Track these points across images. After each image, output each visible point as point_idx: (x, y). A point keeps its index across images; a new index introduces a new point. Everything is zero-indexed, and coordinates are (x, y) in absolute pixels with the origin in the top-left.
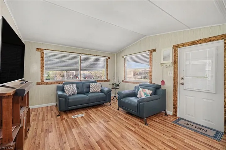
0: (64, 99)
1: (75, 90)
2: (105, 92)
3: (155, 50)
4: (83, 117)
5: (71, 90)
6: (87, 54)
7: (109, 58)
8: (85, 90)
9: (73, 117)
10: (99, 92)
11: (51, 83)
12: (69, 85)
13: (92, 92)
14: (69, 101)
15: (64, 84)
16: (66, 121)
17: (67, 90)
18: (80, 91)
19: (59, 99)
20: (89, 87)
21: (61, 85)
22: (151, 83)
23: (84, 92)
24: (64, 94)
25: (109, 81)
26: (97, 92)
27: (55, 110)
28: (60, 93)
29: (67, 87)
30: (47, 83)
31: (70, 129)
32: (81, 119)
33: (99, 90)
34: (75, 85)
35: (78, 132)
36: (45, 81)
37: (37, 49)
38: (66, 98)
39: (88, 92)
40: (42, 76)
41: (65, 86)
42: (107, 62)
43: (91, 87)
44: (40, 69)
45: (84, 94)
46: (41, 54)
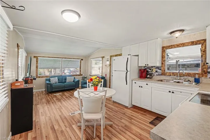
0: (50, 85)
1: (57, 80)
2: (75, 82)
3: (104, 57)
4: (60, 95)
5: (54, 81)
6: (67, 57)
7: (82, 60)
8: (63, 81)
9: (55, 95)
10: (72, 82)
11: (42, 77)
12: (53, 78)
13: (68, 82)
14: (53, 86)
15: (50, 77)
16: (51, 96)
17: (52, 81)
18: (60, 81)
19: (47, 85)
20: (66, 79)
21: (48, 78)
22: (102, 76)
23: (63, 82)
24: (50, 82)
25: (82, 75)
26: (71, 82)
27: (44, 92)
28: (48, 82)
29: (51, 79)
30: (39, 77)
31: (53, 98)
32: (59, 96)
33: (72, 81)
34: (57, 78)
35: (56, 99)
36: (38, 76)
37: (34, 56)
38: (51, 85)
39: (65, 82)
40: (37, 73)
41: (51, 78)
42: (81, 63)
43: (67, 79)
44: (35, 69)
45: (62, 83)
46: (37, 60)
